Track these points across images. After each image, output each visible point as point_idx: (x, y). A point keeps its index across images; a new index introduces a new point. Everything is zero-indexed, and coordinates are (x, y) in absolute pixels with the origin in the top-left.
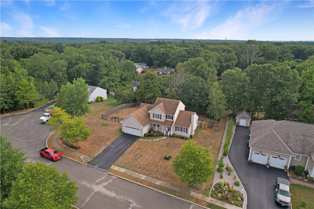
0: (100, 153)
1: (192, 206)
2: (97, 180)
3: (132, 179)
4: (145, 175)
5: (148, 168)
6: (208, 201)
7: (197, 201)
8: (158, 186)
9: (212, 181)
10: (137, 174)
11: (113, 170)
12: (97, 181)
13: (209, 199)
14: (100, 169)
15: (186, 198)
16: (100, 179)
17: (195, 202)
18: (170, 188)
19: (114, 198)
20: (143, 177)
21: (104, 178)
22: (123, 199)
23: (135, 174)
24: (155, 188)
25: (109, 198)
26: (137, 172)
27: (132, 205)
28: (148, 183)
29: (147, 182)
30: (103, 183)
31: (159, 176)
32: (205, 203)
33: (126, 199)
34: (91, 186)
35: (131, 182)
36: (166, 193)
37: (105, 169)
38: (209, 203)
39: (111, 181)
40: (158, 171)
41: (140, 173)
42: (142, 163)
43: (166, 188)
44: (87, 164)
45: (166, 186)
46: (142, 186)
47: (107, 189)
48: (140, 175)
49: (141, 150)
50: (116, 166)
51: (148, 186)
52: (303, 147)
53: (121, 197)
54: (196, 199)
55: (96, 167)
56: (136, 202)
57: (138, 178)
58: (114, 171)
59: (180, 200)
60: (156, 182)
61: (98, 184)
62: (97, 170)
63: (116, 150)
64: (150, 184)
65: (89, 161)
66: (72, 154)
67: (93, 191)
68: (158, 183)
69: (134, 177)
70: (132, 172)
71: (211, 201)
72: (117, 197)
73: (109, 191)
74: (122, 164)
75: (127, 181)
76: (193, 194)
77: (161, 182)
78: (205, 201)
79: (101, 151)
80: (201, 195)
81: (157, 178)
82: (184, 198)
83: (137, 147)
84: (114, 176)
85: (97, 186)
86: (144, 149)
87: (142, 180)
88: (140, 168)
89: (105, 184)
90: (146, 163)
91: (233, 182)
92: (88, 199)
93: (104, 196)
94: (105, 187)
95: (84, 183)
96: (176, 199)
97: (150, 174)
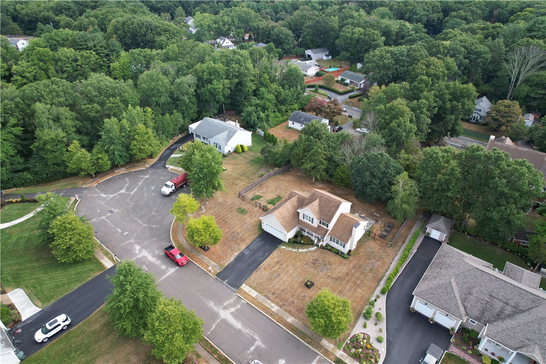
0: (231, 261)
1: (319, 357)
2: (225, 302)
3: (262, 308)
4: (277, 305)
5: (283, 296)
6: (338, 355)
7: (326, 352)
8: (289, 323)
9: (352, 330)
10: (269, 302)
11: (244, 291)
12: (225, 304)
13: (340, 353)
14: (229, 286)
15: (315, 346)
16: (228, 302)
17: (323, 354)
18: (302, 329)
19: (240, 331)
20: (275, 308)
21: (232, 301)
22: (248, 334)
23: (266, 302)
24: (285, 326)
25: (235, 329)
26: (269, 299)
27: (256, 342)
28: (279, 318)
29: (278, 316)
30: (230, 308)
31: (293, 311)
32: (333, 356)
33: (251, 334)
34: (218, 310)
35: (261, 312)
36: (295, 336)
37: (234, 288)
38: (338, 358)
39: (239, 306)
40: (293, 302)
41: (273, 302)
42: (278, 286)
43: (296, 328)
44: (215, 277)
45: (297, 326)
46: (271, 320)
47: (234, 318)
48: (273, 304)
49: (280, 265)
50: (248, 285)
51: (278, 322)
52: (483, 312)
53: (247, 331)
54: (325, 349)
55: (225, 282)
56: (262, 341)
57: (269, 309)
58: (244, 294)
59: (308, 347)
60: (288, 317)
61: (225, 308)
62: (225, 286)
63: (250, 261)
64: (281, 320)
65: (218, 272)
66: (199, 257)
67: (219, 318)
68: (290, 320)
69: (264, 306)
70: (264, 298)
71: (341, 355)
72: (243, 330)
73: (236, 321)
74: (255, 285)
75: (257, 309)
76: (325, 342)
77: (293, 318)
78: (334, 355)
79: (232, 259)
80: (332, 346)
81: (290, 312)
82: (313, 346)
83: (276, 259)
84: (243, 301)
85: (224, 311)
86: (284, 265)
87: (273, 312)
88: (274, 294)
89: (233, 310)
90: (282, 288)
91: (376, 337)
92: (214, 327)
93: (230, 326)
94: (232, 314)
95: (211, 305)
96: (304, 345)
97: (284, 305)
